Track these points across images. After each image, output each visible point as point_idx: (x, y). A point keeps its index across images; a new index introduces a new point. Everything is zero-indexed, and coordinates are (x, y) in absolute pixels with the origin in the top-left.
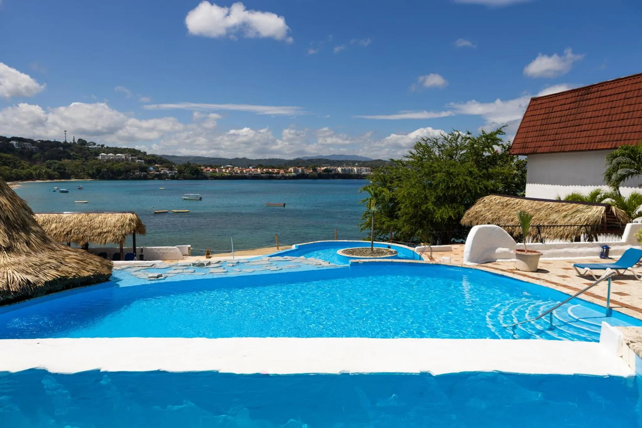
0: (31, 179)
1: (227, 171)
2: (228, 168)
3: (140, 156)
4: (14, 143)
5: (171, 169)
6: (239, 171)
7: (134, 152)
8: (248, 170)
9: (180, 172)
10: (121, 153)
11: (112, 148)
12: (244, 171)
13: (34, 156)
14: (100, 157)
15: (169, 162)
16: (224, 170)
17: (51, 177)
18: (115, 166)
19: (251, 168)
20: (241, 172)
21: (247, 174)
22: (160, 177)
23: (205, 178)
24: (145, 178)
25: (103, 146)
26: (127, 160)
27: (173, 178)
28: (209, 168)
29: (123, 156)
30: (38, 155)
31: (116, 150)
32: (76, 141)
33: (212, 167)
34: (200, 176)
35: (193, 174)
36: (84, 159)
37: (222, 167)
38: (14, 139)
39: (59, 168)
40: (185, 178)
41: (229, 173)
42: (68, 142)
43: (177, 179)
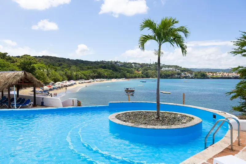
0: (136, 78)
1: (220, 75)
2: (220, 73)
3: (179, 68)
4: (133, 64)
5: (191, 74)
6: (227, 75)
7: (176, 67)
8: (232, 74)
9: (196, 75)
10: (171, 67)
11: (168, 65)
12: (230, 75)
13: (139, 70)
14: (162, 69)
15: (191, 71)
16: (218, 74)
17: (143, 77)
18: (167, 73)
19: (234, 73)
20: (228, 75)
21: (231, 76)
22: (186, 77)
23: (208, 78)
24: (180, 78)
25: (164, 65)
26: (173, 70)
27: (192, 78)
28: (210, 73)
29: (171, 69)
30: (140, 69)
31: (169, 66)
32: (154, 63)
33: (211, 73)
34: (205, 77)
35: (202, 76)
36: (156, 70)
37: (218, 73)
38: (133, 63)
39: (146, 74)
40: (198, 78)
41: (221, 76)
42: (151, 64)
43: (194, 78)
